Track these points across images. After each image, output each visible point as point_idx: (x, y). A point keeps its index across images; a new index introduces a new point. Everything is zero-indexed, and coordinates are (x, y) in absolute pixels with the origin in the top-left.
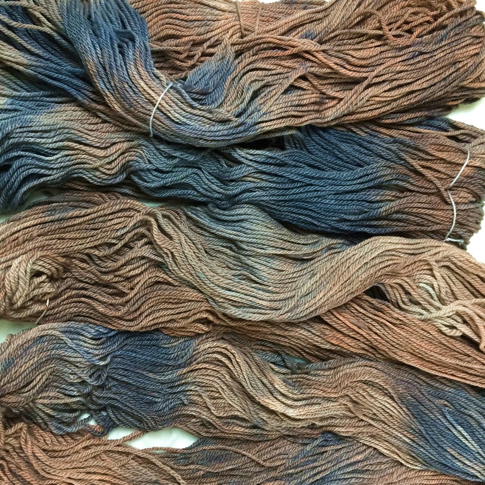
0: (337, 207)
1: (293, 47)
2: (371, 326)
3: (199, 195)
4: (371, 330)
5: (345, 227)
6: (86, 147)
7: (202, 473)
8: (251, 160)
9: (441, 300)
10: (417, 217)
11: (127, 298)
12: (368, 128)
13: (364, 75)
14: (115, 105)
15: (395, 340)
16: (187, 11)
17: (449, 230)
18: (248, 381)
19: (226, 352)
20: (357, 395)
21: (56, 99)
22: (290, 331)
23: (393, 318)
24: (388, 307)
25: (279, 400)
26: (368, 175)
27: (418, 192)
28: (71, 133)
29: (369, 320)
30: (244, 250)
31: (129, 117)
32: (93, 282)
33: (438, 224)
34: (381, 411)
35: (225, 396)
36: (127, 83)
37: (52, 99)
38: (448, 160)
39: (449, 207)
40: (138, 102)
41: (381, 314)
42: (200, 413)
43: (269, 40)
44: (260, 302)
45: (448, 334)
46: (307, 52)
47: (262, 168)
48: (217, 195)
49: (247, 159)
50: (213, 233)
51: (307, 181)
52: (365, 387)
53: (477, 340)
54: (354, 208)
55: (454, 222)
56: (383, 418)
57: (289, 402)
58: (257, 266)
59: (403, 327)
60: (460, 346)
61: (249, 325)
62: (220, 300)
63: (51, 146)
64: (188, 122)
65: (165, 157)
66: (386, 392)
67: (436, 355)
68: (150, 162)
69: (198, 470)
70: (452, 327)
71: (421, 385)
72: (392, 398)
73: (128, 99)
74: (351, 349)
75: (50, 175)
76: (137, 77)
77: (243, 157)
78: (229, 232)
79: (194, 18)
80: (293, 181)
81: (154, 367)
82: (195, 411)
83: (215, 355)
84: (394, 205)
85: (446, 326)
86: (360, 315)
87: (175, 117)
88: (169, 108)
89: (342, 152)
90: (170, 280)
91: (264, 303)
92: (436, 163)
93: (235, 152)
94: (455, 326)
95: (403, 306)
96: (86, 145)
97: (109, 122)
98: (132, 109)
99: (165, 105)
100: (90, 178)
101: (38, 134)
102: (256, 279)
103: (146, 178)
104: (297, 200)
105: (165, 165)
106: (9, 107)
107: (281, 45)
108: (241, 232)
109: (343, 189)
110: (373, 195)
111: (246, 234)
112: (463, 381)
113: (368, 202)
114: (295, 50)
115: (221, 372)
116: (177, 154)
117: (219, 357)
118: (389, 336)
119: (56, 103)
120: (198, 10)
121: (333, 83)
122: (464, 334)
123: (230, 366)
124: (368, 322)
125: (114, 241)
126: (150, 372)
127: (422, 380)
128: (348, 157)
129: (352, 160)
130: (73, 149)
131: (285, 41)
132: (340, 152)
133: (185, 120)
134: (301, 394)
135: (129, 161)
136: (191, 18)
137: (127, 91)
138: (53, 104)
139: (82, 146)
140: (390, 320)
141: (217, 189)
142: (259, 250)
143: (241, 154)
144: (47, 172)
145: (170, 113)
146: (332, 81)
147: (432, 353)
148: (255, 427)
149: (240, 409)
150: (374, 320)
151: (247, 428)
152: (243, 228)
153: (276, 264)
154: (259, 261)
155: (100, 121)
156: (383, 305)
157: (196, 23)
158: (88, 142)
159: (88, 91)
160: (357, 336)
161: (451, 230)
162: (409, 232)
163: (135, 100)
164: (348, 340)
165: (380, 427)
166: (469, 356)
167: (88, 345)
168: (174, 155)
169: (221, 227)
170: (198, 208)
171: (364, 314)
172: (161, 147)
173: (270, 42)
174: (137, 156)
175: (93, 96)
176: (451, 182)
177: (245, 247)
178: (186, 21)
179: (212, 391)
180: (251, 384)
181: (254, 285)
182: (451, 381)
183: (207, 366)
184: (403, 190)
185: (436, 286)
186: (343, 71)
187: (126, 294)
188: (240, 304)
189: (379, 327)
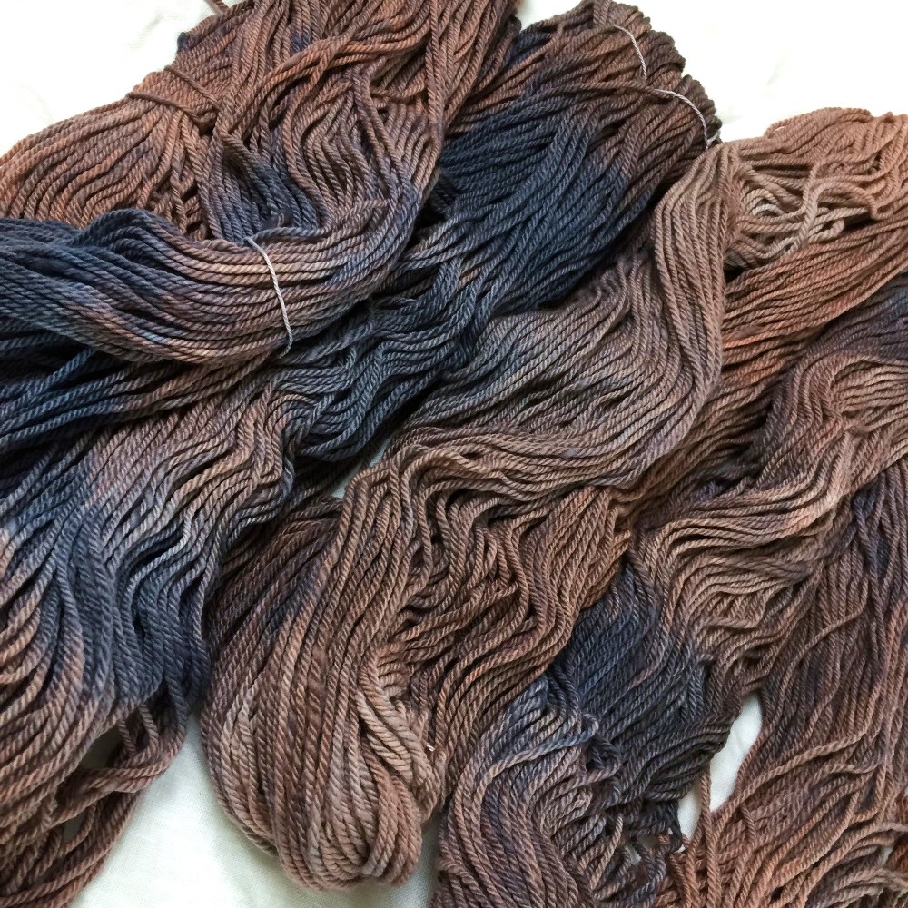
0: (577, 222)
1: (315, 63)
2: (760, 321)
3: (412, 382)
4: (764, 325)
5: (604, 240)
6: (215, 466)
7: (830, 709)
8: (445, 250)
9: (787, 207)
10: (661, 145)
11: (525, 596)
12: (470, 114)
13: (424, 31)
14: (199, 352)
15: (798, 306)
16: (88, 160)
17: (702, 128)
18: (747, 530)
19: (678, 534)
20: (849, 402)
21: (69, 458)
22: (708, 419)
23: (772, 281)
24: (754, 275)
25: (799, 507)
26: (568, 144)
27: (632, 115)
28: (174, 467)
29: (751, 316)
30: (561, 375)
31: (236, 348)
32: (452, 639)
33: (688, 130)
34: (879, 395)
35: (737, 591)
36: (195, 290)
37: (62, 465)
38: (616, 48)
39: (675, 103)
40: (238, 306)
41: (754, 294)
42: (739, 648)
43: (272, 82)
44: (662, 408)
45: (836, 235)
46: (339, 56)
47: (466, 247)
48: (444, 352)
49: (437, 254)
50: (496, 405)
51: (519, 218)
52: (843, 384)
53: (862, 211)
54: (593, 204)
55: (699, 113)
56: (887, 402)
57: (812, 495)
58: (605, 373)
59: (791, 279)
60: (858, 235)
61: (659, 473)
62: (619, 464)
63: (166, 520)
64: (339, 263)
65: (331, 366)
66: (862, 366)
67: (855, 269)
68: (318, 397)
69: (823, 714)
70: (828, 225)
71: (865, 329)
72: (876, 365)
73: (218, 315)
74: (774, 370)
75: (202, 574)
76: (201, 265)
77: (430, 257)
78: (514, 378)
79: (113, 158)
80: (508, 234)
81: (634, 661)
82: (732, 655)
83: (675, 553)
84: (631, 152)
85: (823, 230)
86: (734, 322)
87: (316, 271)
88: (296, 266)
89: (501, 152)
90: (532, 515)
91: (667, 405)
92: (607, 68)
93: (411, 261)
94: (830, 219)
95: (767, 256)
96: (209, 464)
97: (195, 403)
98: (238, 325)
99: (284, 268)
100: (258, 515)
101: (134, 518)
102: (618, 393)
103: (331, 429)
104: (532, 259)
105: (343, 377)
106: (24, 536)
107: (294, 75)
108: (528, 361)
109: (561, 190)
110: (599, 165)
111: (538, 355)
112: (886, 280)
113: (599, 180)
114: (323, 66)
115: (704, 564)
116: (347, 340)
117: (680, 549)
118: (788, 308)
119: (75, 463)
120: (100, 145)
121: (393, 80)
122: (845, 219)
123: (703, 543)
124: (752, 320)
125: (416, 546)
126: (638, 673)
127: (858, 323)
128: (516, 152)
129: (525, 149)
130: (199, 491)
131: (296, 65)
132: (499, 156)
133: (332, 264)
134: (809, 469)
135: (283, 431)
136: (109, 162)
137: (207, 304)
138: (72, 470)
139: (206, 472)
140: (772, 287)
141: (435, 342)
142: (582, 353)
143: (422, 255)
144: (195, 573)
145: (303, 272)
146: (390, 78)
147: (849, 272)
148: (797, 587)
149: (767, 585)
150: (754, 310)
151: (792, 600)
152: (525, 353)
153: (612, 351)
154: (596, 367)
155: (176, 417)
156: (745, 279)
157: (125, 163)
158: (210, 455)
159: (119, 382)
160: (763, 347)
161: (704, 125)
162: (669, 174)
163: (232, 306)
164: (759, 365)
165: (894, 418)
166: (874, 237)
167: (552, 728)
168: (343, 346)
169: (495, 387)
170: (427, 405)
171: (738, 316)
172: (313, 356)
173: (276, 86)
174: (287, 411)
175: (136, 384)
176: (642, 74)
177: (560, 369)
178: (105, 174)
179: (715, 607)
180: (752, 528)
181: (624, 404)
182: (879, 292)
183: (683, 577)
184: (616, 126)
185: (769, 196)
186: (400, 45)
187: (517, 594)
188: (643, 442)
189: (768, 311)
